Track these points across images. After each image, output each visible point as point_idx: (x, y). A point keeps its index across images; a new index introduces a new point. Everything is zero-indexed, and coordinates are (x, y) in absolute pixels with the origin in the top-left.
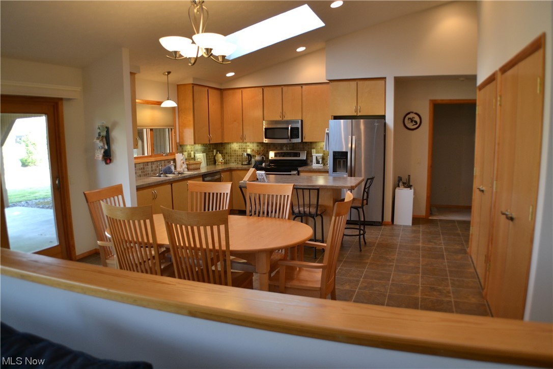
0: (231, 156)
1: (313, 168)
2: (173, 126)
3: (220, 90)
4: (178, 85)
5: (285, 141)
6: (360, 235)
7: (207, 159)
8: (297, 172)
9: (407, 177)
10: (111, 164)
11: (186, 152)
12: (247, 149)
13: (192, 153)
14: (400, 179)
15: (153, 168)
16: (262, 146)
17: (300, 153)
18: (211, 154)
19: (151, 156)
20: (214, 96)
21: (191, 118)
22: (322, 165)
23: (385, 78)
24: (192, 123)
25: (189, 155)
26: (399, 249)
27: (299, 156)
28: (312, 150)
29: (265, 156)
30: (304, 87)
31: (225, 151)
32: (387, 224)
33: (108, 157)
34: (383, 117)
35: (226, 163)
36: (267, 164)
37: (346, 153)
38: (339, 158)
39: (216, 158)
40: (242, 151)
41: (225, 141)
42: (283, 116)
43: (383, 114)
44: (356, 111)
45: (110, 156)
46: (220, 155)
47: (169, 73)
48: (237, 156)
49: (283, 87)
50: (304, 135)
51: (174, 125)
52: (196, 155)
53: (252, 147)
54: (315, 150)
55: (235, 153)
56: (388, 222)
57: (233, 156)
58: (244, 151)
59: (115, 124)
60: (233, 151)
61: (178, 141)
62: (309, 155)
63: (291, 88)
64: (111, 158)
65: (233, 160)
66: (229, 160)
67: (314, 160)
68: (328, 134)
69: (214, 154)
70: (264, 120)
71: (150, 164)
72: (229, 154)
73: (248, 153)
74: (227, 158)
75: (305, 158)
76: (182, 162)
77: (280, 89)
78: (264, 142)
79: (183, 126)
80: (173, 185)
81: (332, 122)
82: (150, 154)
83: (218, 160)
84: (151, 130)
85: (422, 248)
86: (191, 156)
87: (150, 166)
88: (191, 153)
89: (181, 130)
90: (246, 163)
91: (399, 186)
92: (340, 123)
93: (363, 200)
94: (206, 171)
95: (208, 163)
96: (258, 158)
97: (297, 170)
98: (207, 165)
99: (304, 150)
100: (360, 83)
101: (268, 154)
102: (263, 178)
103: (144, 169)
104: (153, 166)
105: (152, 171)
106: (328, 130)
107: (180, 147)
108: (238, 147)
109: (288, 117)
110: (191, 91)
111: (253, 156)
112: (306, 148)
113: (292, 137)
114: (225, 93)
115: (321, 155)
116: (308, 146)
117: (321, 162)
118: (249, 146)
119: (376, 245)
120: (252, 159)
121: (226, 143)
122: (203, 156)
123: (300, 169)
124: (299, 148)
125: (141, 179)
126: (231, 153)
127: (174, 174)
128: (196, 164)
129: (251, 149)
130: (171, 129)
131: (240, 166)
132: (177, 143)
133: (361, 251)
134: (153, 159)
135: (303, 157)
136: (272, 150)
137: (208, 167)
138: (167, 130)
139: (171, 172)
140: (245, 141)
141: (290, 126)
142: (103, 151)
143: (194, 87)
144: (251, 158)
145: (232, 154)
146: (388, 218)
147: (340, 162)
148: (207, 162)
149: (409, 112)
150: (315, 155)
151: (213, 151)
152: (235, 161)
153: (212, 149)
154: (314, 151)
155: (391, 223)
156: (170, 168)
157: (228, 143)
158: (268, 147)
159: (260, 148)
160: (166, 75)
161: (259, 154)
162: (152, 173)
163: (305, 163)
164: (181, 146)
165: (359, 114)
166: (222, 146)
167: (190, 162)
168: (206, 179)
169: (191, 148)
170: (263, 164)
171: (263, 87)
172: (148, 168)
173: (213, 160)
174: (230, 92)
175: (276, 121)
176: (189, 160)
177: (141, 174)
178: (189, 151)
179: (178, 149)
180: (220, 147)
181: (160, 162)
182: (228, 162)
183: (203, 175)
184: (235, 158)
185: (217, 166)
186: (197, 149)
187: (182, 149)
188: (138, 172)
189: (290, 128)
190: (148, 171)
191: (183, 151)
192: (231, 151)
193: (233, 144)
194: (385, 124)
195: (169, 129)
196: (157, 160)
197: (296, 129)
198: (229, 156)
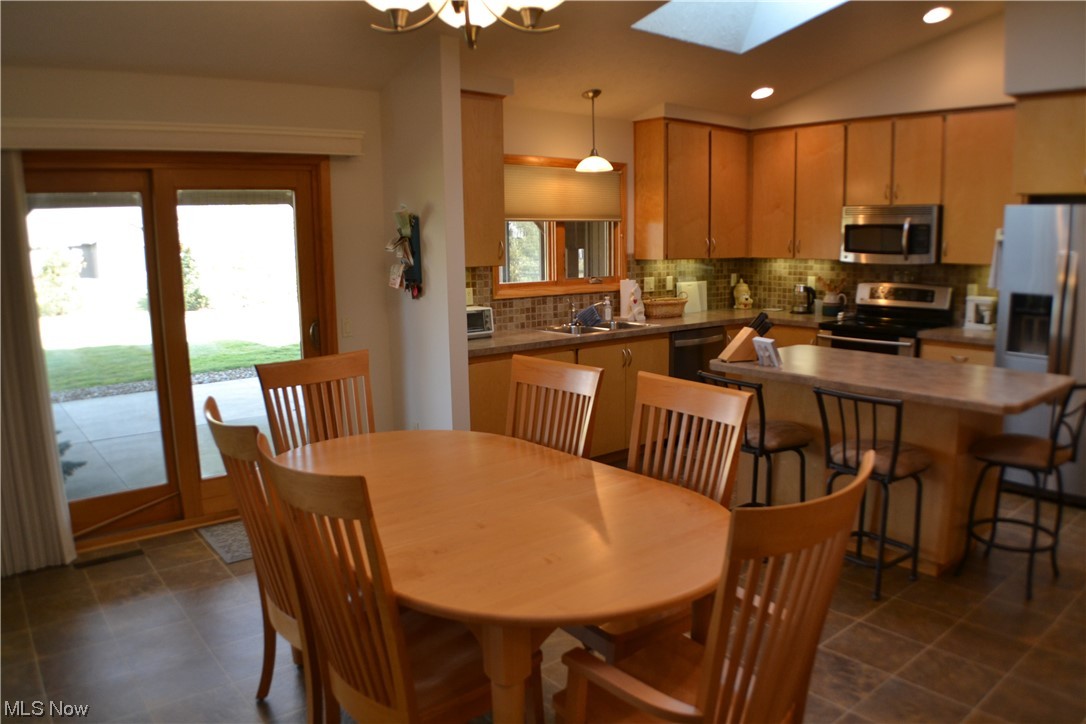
0: (770, 290)
1: (966, 335)
2: (620, 216)
3: (748, 131)
4: (635, 123)
5: (898, 260)
6: (1033, 550)
7: (709, 295)
8: (913, 340)
10: (421, 299)
11: (651, 275)
12: (806, 275)
13: (670, 279)
15: (559, 310)
16: (844, 269)
17: (933, 293)
18: (722, 283)
19: (556, 284)
20: (726, 151)
21: (660, 198)
22: (989, 328)
24: (661, 209)
25: (661, 284)
27: (932, 301)
28: (969, 286)
29: (848, 294)
30: (951, 118)
31: (757, 278)
33: (414, 281)
35: (756, 305)
36: (851, 314)
37: (1050, 299)
39: (735, 293)
40: (795, 280)
41: (754, 255)
42: (892, 195)
45: (421, 282)
46: (743, 287)
47: (597, 93)
48: (785, 290)
49: (895, 119)
50: (944, 245)
51: (623, 214)
52: (683, 285)
53: (818, 271)
54: (976, 286)
55: (780, 285)
57: (775, 289)
58: (800, 280)
59: (428, 210)
60: (775, 278)
61: (631, 250)
62: (959, 298)
63: (914, 121)
64: (422, 285)
65: (774, 299)
66: (765, 300)
67: (970, 313)
68: (1001, 243)
69: (732, 284)
70: (844, 205)
71: (550, 301)
72: (767, 287)
73: (809, 285)
74: (762, 294)
75: (946, 306)
76: (632, 299)
77: (887, 124)
78: (843, 259)
79: (643, 219)
80: (580, 352)
81: (1017, 214)
82: (554, 278)
83: (738, 298)
84: (559, 224)
86: (664, 286)
87: (550, 304)
88: (665, 280)
89: (638, 227)
90: (801, 310)
93: (1054, 447)
94: (705, 320)
95: (714, 304)
96: (830, 298)
97: (914, 336)
98: (710, 307)
99: (946, 286)
101: (855, 288)
102: (769, 357)
103: (534, 310)
104: (559, 305)
105: (556, 315)
106: (1002, 234)
107: (638, 266)
108: (787, 270)
109: (906, 199)
110: (663, 135)
111: (821, 293)
112: (953, 280)
113: (911, 251)
114: (758, 138)
115: (989, 300)
116: (962, 276)
117: (987, 320)
118: (811, 268)
120: (817, 301)
121: (761, 259)
122: (700, 287)
123: (923, 334)
124: (933, 279)
125: (522, 333)
126: (770, 284)
127: (607, 326)
128: (675, 305)
129: (815, 275)
130: (616, 224)
131: (787, 316)
132: (626, 256)
134: (559, 290)
135: (942, 301)
136: (866, 282)
137: (714, 313)
138: (606, 225)
139: (598, 323)
140: (797, 255)
141: (908, 220)
142: (402, 269)
143: (670, 126)
144: (814, 297)
145: (773, 286)
147: (1030, 323)
148: (709, 302)
150: (974, 298)
151: (729, 277)
152: (779, 302)
153: (725, 273)
154: (973, 288)
156: (601, 310)
157: (765, 260)
158: (856, 273)
159: (838, 275)
160: (588, 97)
161: (831, 290)
162: (554, 320)
163: (949, 319)
164: (638, 262)
166: (751, 266)
167: (659, 300)
168: (679, 343)
169: (668, 267)
170: (840, 315)
171: (846, 123)
172: (545, 309)
173: (727, 297)
174: (770, 136)
175: (874, 208)
176: (659, 294)
177: (525, 321)
178: (660, 274)
179: (628, 270)
180: (747, 267)
181: (578, 297)
182: (762, 303)
183: (671, 333)
184: (779, 296)
185: (736, 312)
186: (682, 269)
187: (642, 269)
188: (517, 318)
189: (906, 226)
190: (544, 316)
191: (643, 275)
192: (770, 278)
193: (776, 262)
195: (610, 223)
196: (571, 292)
197: (924, 228)
198: (764, 289)
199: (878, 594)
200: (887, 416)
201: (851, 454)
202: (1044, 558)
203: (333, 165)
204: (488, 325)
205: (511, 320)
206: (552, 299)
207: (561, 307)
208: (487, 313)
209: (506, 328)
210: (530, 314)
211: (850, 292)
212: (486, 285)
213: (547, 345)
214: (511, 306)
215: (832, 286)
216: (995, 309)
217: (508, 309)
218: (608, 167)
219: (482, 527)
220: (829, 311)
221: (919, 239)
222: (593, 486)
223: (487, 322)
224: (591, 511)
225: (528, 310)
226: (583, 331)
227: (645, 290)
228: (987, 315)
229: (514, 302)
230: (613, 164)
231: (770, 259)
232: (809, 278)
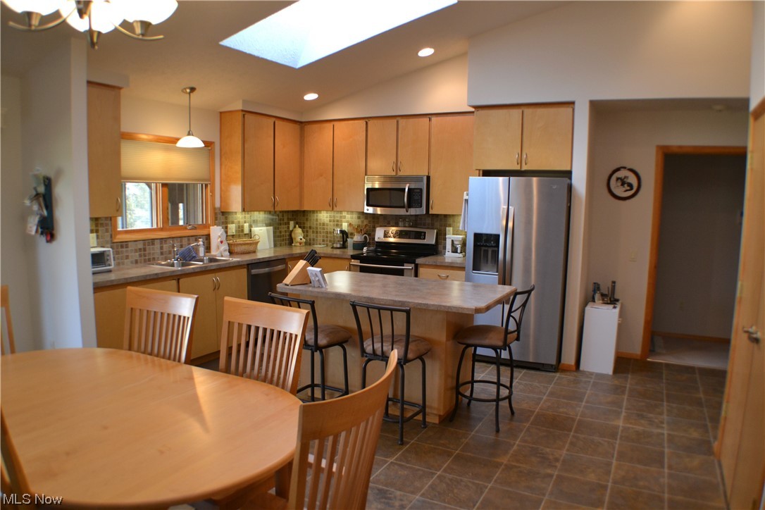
0: (317, 232)
1: (447, 260)
2: (209, 180)
3: (301, 122)
4: (221, 113)
5: (402, 212)
6: (498, 399)
7: (274, 237)
8: (413, 265)
9: (610, 285)
10: (54, 242)
11: (233, 223)
12: (341, 222)
13: (246, 225)
14: (597, 287)
15: (165, 250)
16: (366, 218)
17: (425, 233)
18: (283, 228)
19: (161, 230)
20: (286, 134)
21: (238, 168)
22: (461, 255)
23: (573, 103)
24: (240, 175)
25: (240, 229)
26: (576, 432)
27: (424, 239)
28: (447, 228)
29: (369, 235)
30: (434, 119)
31: (308, 225)
32: (566, 370)
33: (48, 228)
34: (568, 174)
35: (308, 243)
36: (372, 248)
37: (497, 236)
38: (483, 246)
39: (293, 235)
40: (334, 225)
41: (306, 208)
42: (397, 168)
43: (568, 169)
44: (520, 162)
45: (53, 229)
46: (299, 231)
47: (193, 89)
48: (327, 233)
49: (398, 118)
50: (431, 201)
51: (212, 178)
52: (256, 230)
53: (350, 220)
54: (452, 228)
55: (324, 229)
56: (570, 366)
57: (320, 232)
58: (337, 225)
59: (59, 173)
60: (320, 223)
61: (218, 205)
62: (441, 236)
63: (412, 120)
64: (55, 232)
65: (320, 239)
66: (314, 240)
67: (449, 246)
68: (467, 201)
69: (291, 229)
70: (366, 175)
71: (157, 243)
72: (315, 230)
73: (343, 229)
74: (311, 235)
75: (433, 242)
76: (219, 240)
77: (394, 122)
78: (366, 211)
79: (226, 182)
80: (181, 281)
81: (476, 181)
82: (161, 225)
83: (295, 239)
84: (164, 185)
85: (622, 431)
86: (243, 231)
87: (157, 245)
88: (243, 227)
89: (223, 188)
90: (338, 246)
91: (593, 300)
92: (497, 182)
93: (507, 332)
94: (272, 255)
95: (278, 243)
96: (357, 238)
97: (413, 262)
98: (275, 245)
99: (433, 229)
100: (528, 111)
101: (374, 231)
102: (319, 281)
103: (145, 250)
104: (164, 246)
105: (162, 253)
106: (467, 195)
107: (223, 216)
108: (328, 219)
109: (405, 172)
110: (241, 123)
111: (352, 234)
112: (437, 224)
113: (410, 206)
114: (308, 128)
115: (460, 237)
116: (441, 222)
117: (459, 251)
118: (345, 217)
119: (532, 418)
120: (349, 240)
121: (310, 211)
122: (268, 231)
123: (419, 261)
124: (424, 224)
125: (137, 267)
126: (317, 228)
127: (202, 260)
128: (251, 244)
129: (347, 222)
130: (206, 185)
131: (329, 251)
132: (214, 209)
133: (498, 431)
134: (164, 234)
135: (430, 239)
136: (381, 226)
137: (278, 249)
138: (199, 186)
139: (193, 258)
140: (335, 209)
141: (408, 185)
142: (37, 219)
143: (246, 116)
144: (347, 237)
145: (319, 230)
146: (569, 358)
147: (486, 252)
148: (274, 241)
149: (619, 166)
150: (450, 237)
151: (289, 224)
152: (323, 241)
153: (286, 221)
154: (449, 230)
155: (574, 368)
156: (196, 249)
157: (313, 212)
158: (375, 220)
159: (362, 222)
160: (186, 93)
161: (358, 232)
162: (160, 257)
163: (434, 250)
164: (223, 213)
165: (525, 168)
166: (304, 216)
167: (239, 241)
168: (254, 271)
169: (245, 217)
170: (365, 249)
171: (367, 119)
172: (153, 249)
173: (287, 237)
174: (315, 126)
175: (385, 177)
176: (239, 236)
177: (138, 258)
178: (239, 222)
179: (216, 219)
180: (300, 216)
181: (179, 239)
182: (312, 242)
183: (248, 265)
184: (323, 236)
185: (294, 248)
186: (255, 218)
187: (226, 218)
188: (131, 256)
189: (407, 190)
190: (153, 254)
191: (227, 223)
192: (317, 224)
193: (320, 213)
194: (570, 187)
195: (202, 185)
196: (173, 236)
197: (418, 191)
198: (313, 232)
199: (402, 440)
200: (400, 319)
201: (378, 346)
202: (504, 404)
204: (109, 262)
205: (127, 257)
206: (159, 241)
207: (166, 247)
208: (108, 253)
209: (123, 264)
210: (142, 253)
211: (371, 233)
212: (107, 231)
213: (155, 277)
214: (127, 247)
215: (359, 230)
216: (464, 244)
217: (124, 249)
218: (202, 145)
219: (105, 428)
220: (358, 246)
221: (415, 197)
222: (193, 386)
223: (108, 260)
224: (192, 405)
225: (140, 249)
226: (183, 265)
227: (229, 234)
228: (459, 247)
229: (130, 244)
230: (204, 142)
231: (317, 211)
232: (344, 224)
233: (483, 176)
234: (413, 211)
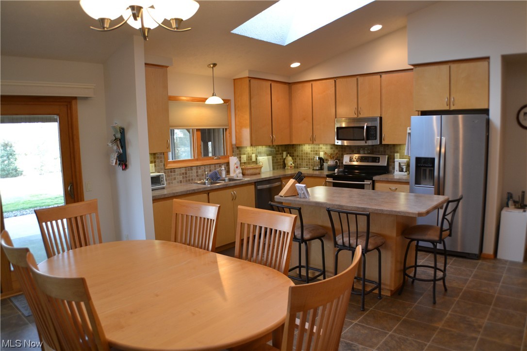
0: (302, 159)
1: (395, 177)
2: (228, 126)
3: (289, 83)
4: (234, 80)
5: (362, 143)
6: (435, 280)
7: (273, 163)
8: (371, 181)
9: (520, 194)
10: (127, 170)
11: (244, 154)
12: (319, 151)
13: (254, 156)
14: (510, 196)
15: (199, 173)
16: (337, 148)
17: (379, 158)
18: (279, 157)
19: (197, 160)
20: (279, 92)
21: (247, 116)
22: (406, 173)
23: (488, 58)
24: (248, 122)
25: (250, 158)
26: (494, 305)
27: (379, 162)
28: (396, 154)
29: (339, 160)
30: (384, 76)
31: (296, 154)
32: (486, 258)
33: (123, 161)
34: (486, 111)
35: (296, 167)
36: (341, 170)
37: (433, 159)
38: (422, 166)
39: (286, 162)
40: (314, 154)
41: (294, 143)
42: (358, 112)
43: (486, 107)
44: (449, 104)
45: (126, 162)
46: (290, 158)
47: (215, 65)
48: (309, 159)
49: (357, 77)
50: (383, 135)
51: (229, 124)
52: (260, 158)
53: (325, 150)
54: (398, 154)
55: (307, 157)
56: (489, 255)
57: (305, 159)
58: (316, 154)
59: (129, 124)
60: (304, 153)
61: (234, 142)
62: (391, 160)
63: (367, 78)
64: (127, 163)
65: (304, 164)
66: (300, 164)
67: (397, 167)
68: (409, 134)
69: (284, 157)
70: (336, 118)
72: (301, 158)
73: (321, 156)
74: (298, 161)
75: (385, 164)
76: (236, 166)
77: (354, 79)
78: (336, 144)
79: (239, 127)
80: (210, 194)
81: (416, 119)
82: (196, 157)
83: (287, 164)
84: (198, 130)
86: (251, 159)
87: (194, 170)
88: (251, 156)
89: (237, 130)
90: (317, 168)
91: (507, 206)
92: (432, 119)
93: (442, 230)
94: (271, 175)
95: (276, 167)
96: (331, 162)
97: (371, 179)
98: (274, 169)
99: (385, 155)
100: (453, 66)
101: (342, 157)
102: (304, 193)
103: (186, 174)
104: (199, 170)
105: (197, 176)
106: (410, 129)
107: (238, 150)
108: (310, 150)
109: (364, 114)
110: (248, 86)
111: (327, 160)
112: (388, 152)
113: (368, 139)
114: (294, 87)
115: (405, 160)
116: (391, 150)
117: (404, 170)
118: (321, 148)
120: (325, 164)
121: (297, 145)
122: (268, 159)
123: (375, 178)
124: (379, 152)
125: (181, 185)
126: (302, 156)
127: (224, 180)
128: (257, 168)
129: (323, 151)
130: (226, 129)
131: (311, 172)
133: (435, 303)
134: (199, 163)
135: (383, 162)
136: (347, 154)
137: (275, 171)
138: (221, 130)
139: (218, 178)
140: (314, 142)
141: (366, 124)
142: (116, 155)
143: (251, 81)
144: (324, 162)
145: (303, 158)
146: (489, 249)
147: (425, 171)
148: (273, 166)
149: (524, 105)
150: (398, 160)
151: (283, 154)
152: (307, 165)
153: (280, 152)
154: (397, 155)
155: (493, 257)
156: (220, 172)
157: (300, 145)
158: (343, 150)
159: (334, 151)
160: (210, 67)
162: (196, 178)
163: (386, 170)
164: (238, 148)
165: (453, 108)
166: (293, 148)
167: (249, 166)
168: (259, 187)
169: (253, 150)
170: (336, 170)
171: (335, 79)
172: (192, 173)
173: (282, 163)
174: (299, 86)
175: (349, 119)
176: (249, 163)
177: (182, 179)
178: (249, 153)
179: (233, 152)
180: (291, 149)
181: (209, 166)
182: (299, 166)
183: (255, 183)
184: (307, 162)
185: (287, 171)
186: (260, 151)
187: (240, 151)
188: (178, 178)
189: (365, 127)
190: (192, 176)
191: (240, 154)
192: (302, 154)
193: (304, 146)
194: (488, 121)
195: (223, 129)
196: (205, 164)
197: (373, 128)
198: (300, 159)
199: (363, 308)
200: (362, 221)
201: (346, 240)
202: (440, 283)
203: (79, 102)
204: (163, 182)
205: (175, 179)
206: (195, 167)
208: (162, 176)
209: (172, 183)
210: (185, 175)
211: (340, 159)
212: (161, 162)
213: (194, 192)
214: (175, 172)
215: (332, 157)
216: (408, 165)
217: (173, 174)
218: (222, 102)
219: (157, 295)
220: (331, 168)
221: (371, 133)
222: (217, 268)
223: (162, 181)
224: (216, 281)
225: (183, 173)
226: (212, 183)
227: (242, 162)
228: (404, 168)
229: (176, 170)
230: (223, 100)
231: (302, 145)
232: (321, 153)
233: (421, 115)
234: (370, 143)
